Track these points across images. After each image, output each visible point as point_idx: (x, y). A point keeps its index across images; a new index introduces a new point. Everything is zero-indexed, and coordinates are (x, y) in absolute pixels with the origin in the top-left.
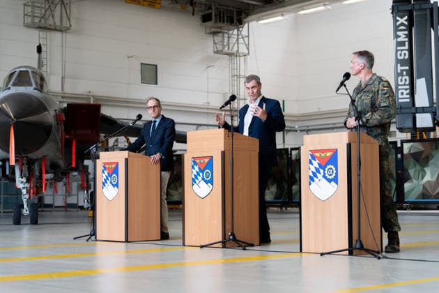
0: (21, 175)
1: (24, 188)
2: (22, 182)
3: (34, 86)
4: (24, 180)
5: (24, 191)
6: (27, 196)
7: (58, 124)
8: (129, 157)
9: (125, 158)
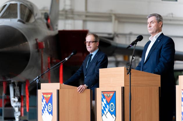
0: (14, 95)
1: (16, 107)
2: (14, 101)
3: (19, 18)
4: (16, 99)
5: (16, 109)
6: (19, 114)
7: (38, 51)
8: (60, 88)
9: (57, 90)
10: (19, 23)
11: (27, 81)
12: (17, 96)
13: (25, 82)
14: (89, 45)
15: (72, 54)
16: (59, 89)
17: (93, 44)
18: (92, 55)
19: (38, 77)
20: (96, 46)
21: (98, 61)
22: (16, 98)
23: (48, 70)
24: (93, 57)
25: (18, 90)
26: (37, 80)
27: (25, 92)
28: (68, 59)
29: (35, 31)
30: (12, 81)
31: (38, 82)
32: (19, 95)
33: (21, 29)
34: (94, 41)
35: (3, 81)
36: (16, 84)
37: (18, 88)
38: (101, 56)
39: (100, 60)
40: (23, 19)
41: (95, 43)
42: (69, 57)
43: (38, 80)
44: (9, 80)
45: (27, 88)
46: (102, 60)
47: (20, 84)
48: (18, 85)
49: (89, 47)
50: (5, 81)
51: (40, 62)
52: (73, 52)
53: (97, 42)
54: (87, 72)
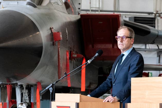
4: (24, 107)
7: (54, 44)
8: (81, 101)
9: (76, 103)
10: (28, 6)
11: (39, 83)
12: (25, 103)
13: (36, 85)
14: (122, 41)
15: (97, 54)
16: (78, 101)
17: (127, 40)
18: (123, 55)
19: (51, 85)
20: (131, 44)
22: (24, 105)
23: (65, 76)
24: (124, 58)
25: (27, 95)
27: (35, 98)
28: (91, 62)
29: (49, 17)
30: (19, 84)
31: (51, 91)
32: (28, 101)
33: (31, 15)
34: (129, 36)
35: (7, 84)
36: (24, 87)
37: (27, 91)
38: (135, 58)
39: (133, 63)
40: (34, 2)
41: (129, 39)
42: (92, 59)
43: (51, 88)
44: (15, 82)
45: (38, 92)
46: (136, 62)
47: (29, 88)
48: (26, 88)
49: (121, 43)
50: (9, 84)
51: (56, 58)
52: (97, 53)
53: (132, 38)
54: (115, 78)
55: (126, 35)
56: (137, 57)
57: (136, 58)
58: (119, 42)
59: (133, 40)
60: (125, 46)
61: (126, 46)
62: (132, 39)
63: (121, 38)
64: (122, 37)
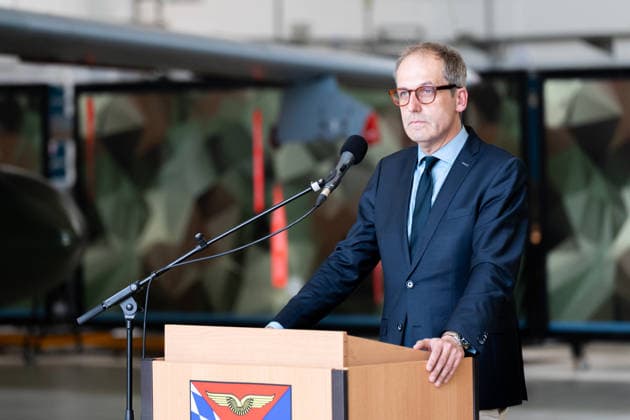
8: (345, 362)
9: (335, 371)
14: (417, 110)
15: (347, 155)
18: (432, 162)
19: (134, 287)
21: (486, 198)
23: (198, 249)
24: (440, 174)
26: (123, 306)
31: (130, 316)
34: (446, 82)
49: (417, 117)
53: (459, 88)
54: (415, 262)
55: (431, 80)
56: (510, 166)
57: (507, 170)
58: (406, 113)
59: (462, 94)
60: (433, 125)
61: (438, 126)
62: (459, 90)
63: (413, 94)
64: (416, 91)
